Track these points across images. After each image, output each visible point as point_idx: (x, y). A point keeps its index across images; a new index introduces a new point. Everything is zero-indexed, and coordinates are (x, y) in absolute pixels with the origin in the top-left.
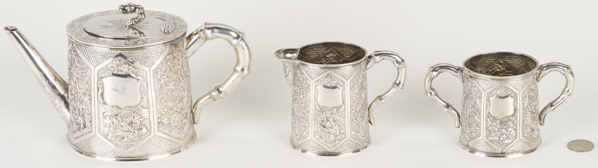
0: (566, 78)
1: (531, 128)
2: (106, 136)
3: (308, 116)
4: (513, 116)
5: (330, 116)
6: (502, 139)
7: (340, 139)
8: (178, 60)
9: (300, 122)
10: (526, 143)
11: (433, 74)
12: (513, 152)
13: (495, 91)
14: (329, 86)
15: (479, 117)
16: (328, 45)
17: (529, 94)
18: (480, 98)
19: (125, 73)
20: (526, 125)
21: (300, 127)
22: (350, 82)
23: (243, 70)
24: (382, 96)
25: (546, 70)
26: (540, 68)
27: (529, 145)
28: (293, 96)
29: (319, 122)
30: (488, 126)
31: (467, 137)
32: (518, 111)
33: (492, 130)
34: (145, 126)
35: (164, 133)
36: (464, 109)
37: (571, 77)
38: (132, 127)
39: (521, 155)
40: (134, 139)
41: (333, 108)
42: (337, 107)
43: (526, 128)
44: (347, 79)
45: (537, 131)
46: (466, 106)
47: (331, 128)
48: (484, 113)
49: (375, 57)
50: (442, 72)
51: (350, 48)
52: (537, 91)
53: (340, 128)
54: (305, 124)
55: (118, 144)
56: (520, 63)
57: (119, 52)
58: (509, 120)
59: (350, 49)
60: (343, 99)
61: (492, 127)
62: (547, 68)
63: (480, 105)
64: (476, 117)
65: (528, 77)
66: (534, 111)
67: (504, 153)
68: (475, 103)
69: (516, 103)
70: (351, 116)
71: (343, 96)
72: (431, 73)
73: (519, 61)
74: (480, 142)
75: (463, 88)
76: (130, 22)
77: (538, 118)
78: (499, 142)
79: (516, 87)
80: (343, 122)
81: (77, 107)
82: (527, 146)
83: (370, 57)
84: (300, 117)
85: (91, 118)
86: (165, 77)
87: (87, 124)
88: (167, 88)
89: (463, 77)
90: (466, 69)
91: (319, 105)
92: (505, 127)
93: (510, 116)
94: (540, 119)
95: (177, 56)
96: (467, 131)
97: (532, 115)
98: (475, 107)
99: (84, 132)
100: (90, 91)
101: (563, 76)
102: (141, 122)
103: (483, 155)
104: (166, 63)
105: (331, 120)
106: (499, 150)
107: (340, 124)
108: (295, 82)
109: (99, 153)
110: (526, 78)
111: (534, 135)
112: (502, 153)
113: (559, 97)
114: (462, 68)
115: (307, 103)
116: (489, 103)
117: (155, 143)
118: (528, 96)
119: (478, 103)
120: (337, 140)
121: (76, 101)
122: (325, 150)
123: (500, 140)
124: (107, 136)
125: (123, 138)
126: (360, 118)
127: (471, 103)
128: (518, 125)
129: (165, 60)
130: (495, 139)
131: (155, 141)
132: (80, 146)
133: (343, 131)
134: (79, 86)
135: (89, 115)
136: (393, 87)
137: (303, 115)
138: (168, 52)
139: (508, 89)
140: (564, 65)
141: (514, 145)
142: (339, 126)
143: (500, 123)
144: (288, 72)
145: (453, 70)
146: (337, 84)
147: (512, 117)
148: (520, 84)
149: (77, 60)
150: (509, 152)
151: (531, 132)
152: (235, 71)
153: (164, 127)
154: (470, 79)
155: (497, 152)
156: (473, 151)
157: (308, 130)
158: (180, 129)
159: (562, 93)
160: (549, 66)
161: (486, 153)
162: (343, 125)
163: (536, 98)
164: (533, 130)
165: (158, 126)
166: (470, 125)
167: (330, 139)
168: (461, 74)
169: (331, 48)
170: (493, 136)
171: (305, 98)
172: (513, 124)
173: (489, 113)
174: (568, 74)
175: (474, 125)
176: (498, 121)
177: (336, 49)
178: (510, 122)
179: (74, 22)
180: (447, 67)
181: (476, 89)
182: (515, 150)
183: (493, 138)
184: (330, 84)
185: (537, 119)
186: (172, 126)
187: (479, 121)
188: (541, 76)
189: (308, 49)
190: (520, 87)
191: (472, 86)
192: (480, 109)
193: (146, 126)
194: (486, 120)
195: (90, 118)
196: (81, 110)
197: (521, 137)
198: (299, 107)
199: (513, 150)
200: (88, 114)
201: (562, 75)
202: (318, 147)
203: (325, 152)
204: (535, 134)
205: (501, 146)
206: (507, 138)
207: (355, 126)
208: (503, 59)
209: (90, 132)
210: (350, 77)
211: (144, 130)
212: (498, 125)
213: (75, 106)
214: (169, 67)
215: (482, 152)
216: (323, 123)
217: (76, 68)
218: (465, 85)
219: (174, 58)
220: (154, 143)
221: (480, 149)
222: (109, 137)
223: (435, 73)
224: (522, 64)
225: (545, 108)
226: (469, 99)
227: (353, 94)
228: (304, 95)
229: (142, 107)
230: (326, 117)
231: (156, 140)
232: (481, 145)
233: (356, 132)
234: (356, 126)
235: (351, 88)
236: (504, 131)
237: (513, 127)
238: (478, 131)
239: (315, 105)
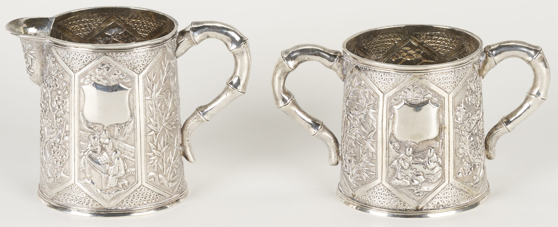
0: (534, 70)
1: (470, 163)
3: (68, 141)
4: (436, 139)
5: (107, 141)
6: (416, 182)
7: (127, 185)
9: (53, 153)
10: (462, 190)
11: (288, 64)
12: (437, 208)
13: (403, 92)
14: (105, 85)
15: (375, 143)
16: (107, 12)
17: (466, 98)
18: (375, 107)
20: (460, 156)
21: (53, 162)
22: (144, 77)
24: (206, 107)
25: (496, 55)
26: (485, 51)
27: (467, 195)
28: (41, 105)
29: (86, 153)
30: (390, 158)
31: (351, 181)
32: (446, 131)
33: (397, 167)
36: (345, 130)
37: (544, 68)
39: (453, 213)
41: (113, 126)
42: (121, 124)
43: (462, 163)
44: (138, 72)
45: (482, 169)
46: (349, 124)
47: (110, 164)
48: (382, 135)
49: (191, 32)
50: (305, 61)
51: (149, 18)
52: (481, 94)
53: (126, 165)
54: (62, 157)
56: (448, 45)
58: (430, 148)
59: (149, 21)
60: (130, 109)
61: (398, 161)
62: (498, 51)
63: (375, 120)
64: (368, 144)
65: (464, 67)
66: (476, 131)
67: (421, 209)
68: (366, 116)
69: (441, 116)
70: (146, 143)
71: (132, 103)
72: (285, 62)
73: (446, 41)
74: (376, 190)
75: (344, 90)
77: (483, 144)
78: (412, 188)
79: (443, 85)
80: (131, 152)
82: (463, 197)
83: (183, 33)
84: (53, 144)
89: (343, 70)
90: (349, 53)
91: (87, 121)
92: (422, 161)
93: (432, 140)
94: (486, 148)
96: (352, 169)
97: (472, 139)
98: (367, 125)
101: (528, 66)
103: (384, 214)
105: (109, 148)
106: (411, 205)
107: (127, 157)
108: (43, 78)
110: (461, 68)
111: (476, 175)
112: (417, 210)
113: (521, 107)
114: (342, 52)
115: (64, 116)
116: (393, 115)
118: (465, 103)
119: (371, 116)
120: (121, 186)
122: (100, 204)
123: (413, 186)
126: (164, 146)
127: (359, 117)
128: (446, 156)
130: (403, 184)
133: (133, 170)
136: (226, 90)
137: (59, 140)
139: (427, 88)
140: (529, 45)
141: (440, 194)
142: (124, 159)
143: (414, 153)
144: (31, 59)
145: (324, 57)
146: (120, 81)
147: (434, 142)
148: (449, 80)
150: (430, 208)
151: (471, 169)
154: (356, 72)
155: (409, 208)
156: (364, 207)
157: (67, 169)
159: (527, 99)
160: (502, 48)
161: (388, 209)
162: (132, 159)
163: (480, 106)
164: (474, 166)
166: (358, 158)
167: (108, 185)
168: (339, 64)
169: (114, 18)
170: (399, 177)
171: (61, 107)
172: (437, 155)
173: (392, 134)
174: (537, 61)
175: (365, 158)
176: (409, 150)
177: (123, 21)
178: (432, 151)
180: (315, 52)
181: (367, 90)
182: (441, 203)
183: (400, 182)
184: (106, 82)
185: (482, 147)
187: (373, 150)
188: (488, 66)
189: (71, 20)
190: (449, 85)
191: (360, 85)
192: (375, 127)
194: (388, 149)
197: (452, 180)
198: (51, 125)
199: (438, 203)
201: (525, 64)
202: (87, 201)
203: (98, 209)
204: (478, 174)
205: (414, 197)
206: (427, 181)
207: (154, 160)
208: (417, 38)
210: (144, 69)
212: (410, 156)
215: (380, 208)
216: (94, 155)
218: (348, 83)
221: (376, 202)
223: (291, 63)
224: (453, 46)
225: (495, 126)
226: (356, 109)
227: (150, 102)
228: (60, 103)
230: (100, 142)
232: (378, 195)
233: (157, 173)
234: (156, 161)
235: (145, 89)
236: (420, 168)
237: (436, 160)
238: (373, 169)
239: (80, 122)
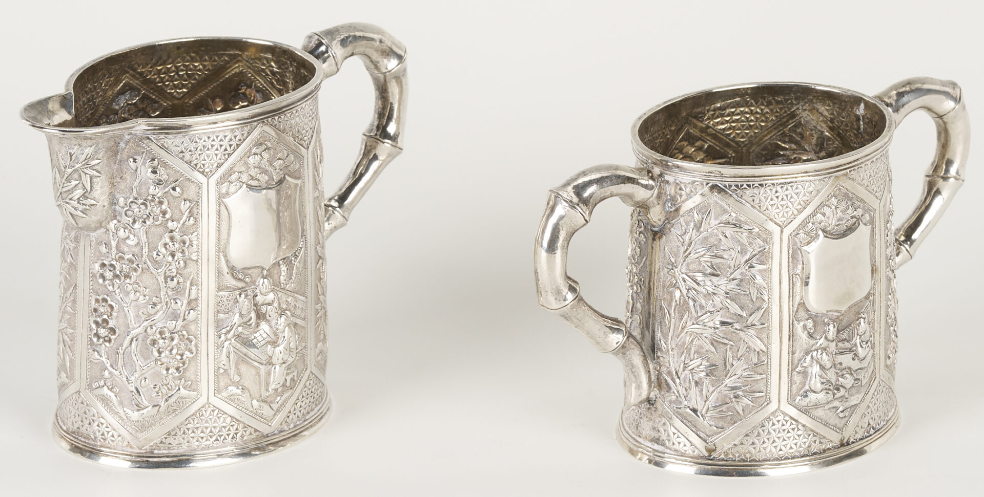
3: (195, 321)
5: (270, 297)
7: (295, 377)
9: (156, 354)
14: (264, 184)
22: (313, 154)
29: (232, 332)
41: (278, 264)
42: (289, 257)
44: (306, 146)
71: (301, 211)
84: (158, 336)
91: (233, 268)
105: (272, 311)
108: (115, 211)
115: (186, 272)
120: (288, 383)
130: (824, 400)
133: (303, 344)
144: (91, 177)
146: (286, 171)
157: (193, 377)
167: (272, 386)
170: (818, 387)
171: (178, 255)
183: (819, 396)
202: (233, 430)
203: (253, 441)
210: (312, 137)
216: (245, 333)
228: (174, 246)
239: (219, 273)
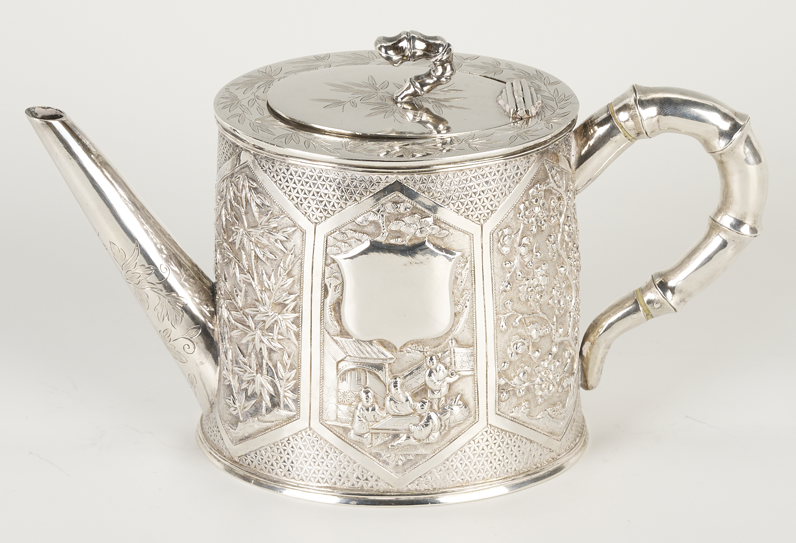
2: (341, 432)
8: (559, 199)
19: (410, 240)
23: (738, 224)
34: (460, 399)
35: (513, 420)
38: (424, 403)
40: (428, 437)
55: (377, 453)
57: (393, 178)
76: (408, 88)
81: (251, 347)
85: (298, 377)
86: (523, 250)
87: (282, 396)
88: (527, 283)
95: (556, 187)
99: (270, 420)
100: (300, 297)
102: (450, 385)
104: (526, 209)
109: (318, 482)
117: (487, 450)
121: (249, 327)
124: (347, 430)
125: (396, 436)
129: (524, 199)
131: (487, 443)
132: (256, 462)
134: (261, 283)
135: (292, 368)
138: (532, 175)
149: (257, 205)
152: (714, 227)
153: (514, 400)
158: (554, 405)
165: (499, 397)
179: (232, 89)
186: (535, 396)
193: (466, 397)
195: (294, 379)
196: (265, 353)
200: (288, 367)
209: (290, 420)
211: (457, 410)
213: (244, 341)
214: (536, 220)
217: (251, 230)
219: (548, 194)
220: (485, 448)
222: (352, 435)
229: (457, 341)
231: (489, 439)
